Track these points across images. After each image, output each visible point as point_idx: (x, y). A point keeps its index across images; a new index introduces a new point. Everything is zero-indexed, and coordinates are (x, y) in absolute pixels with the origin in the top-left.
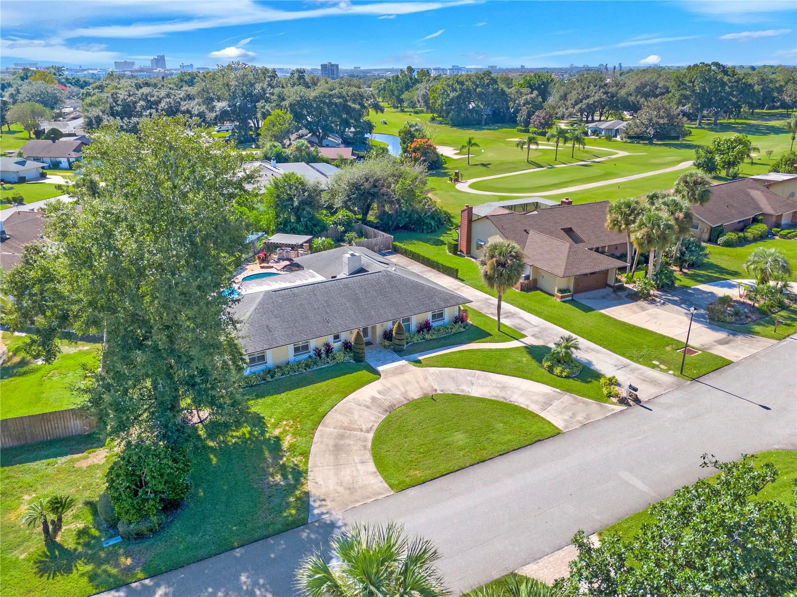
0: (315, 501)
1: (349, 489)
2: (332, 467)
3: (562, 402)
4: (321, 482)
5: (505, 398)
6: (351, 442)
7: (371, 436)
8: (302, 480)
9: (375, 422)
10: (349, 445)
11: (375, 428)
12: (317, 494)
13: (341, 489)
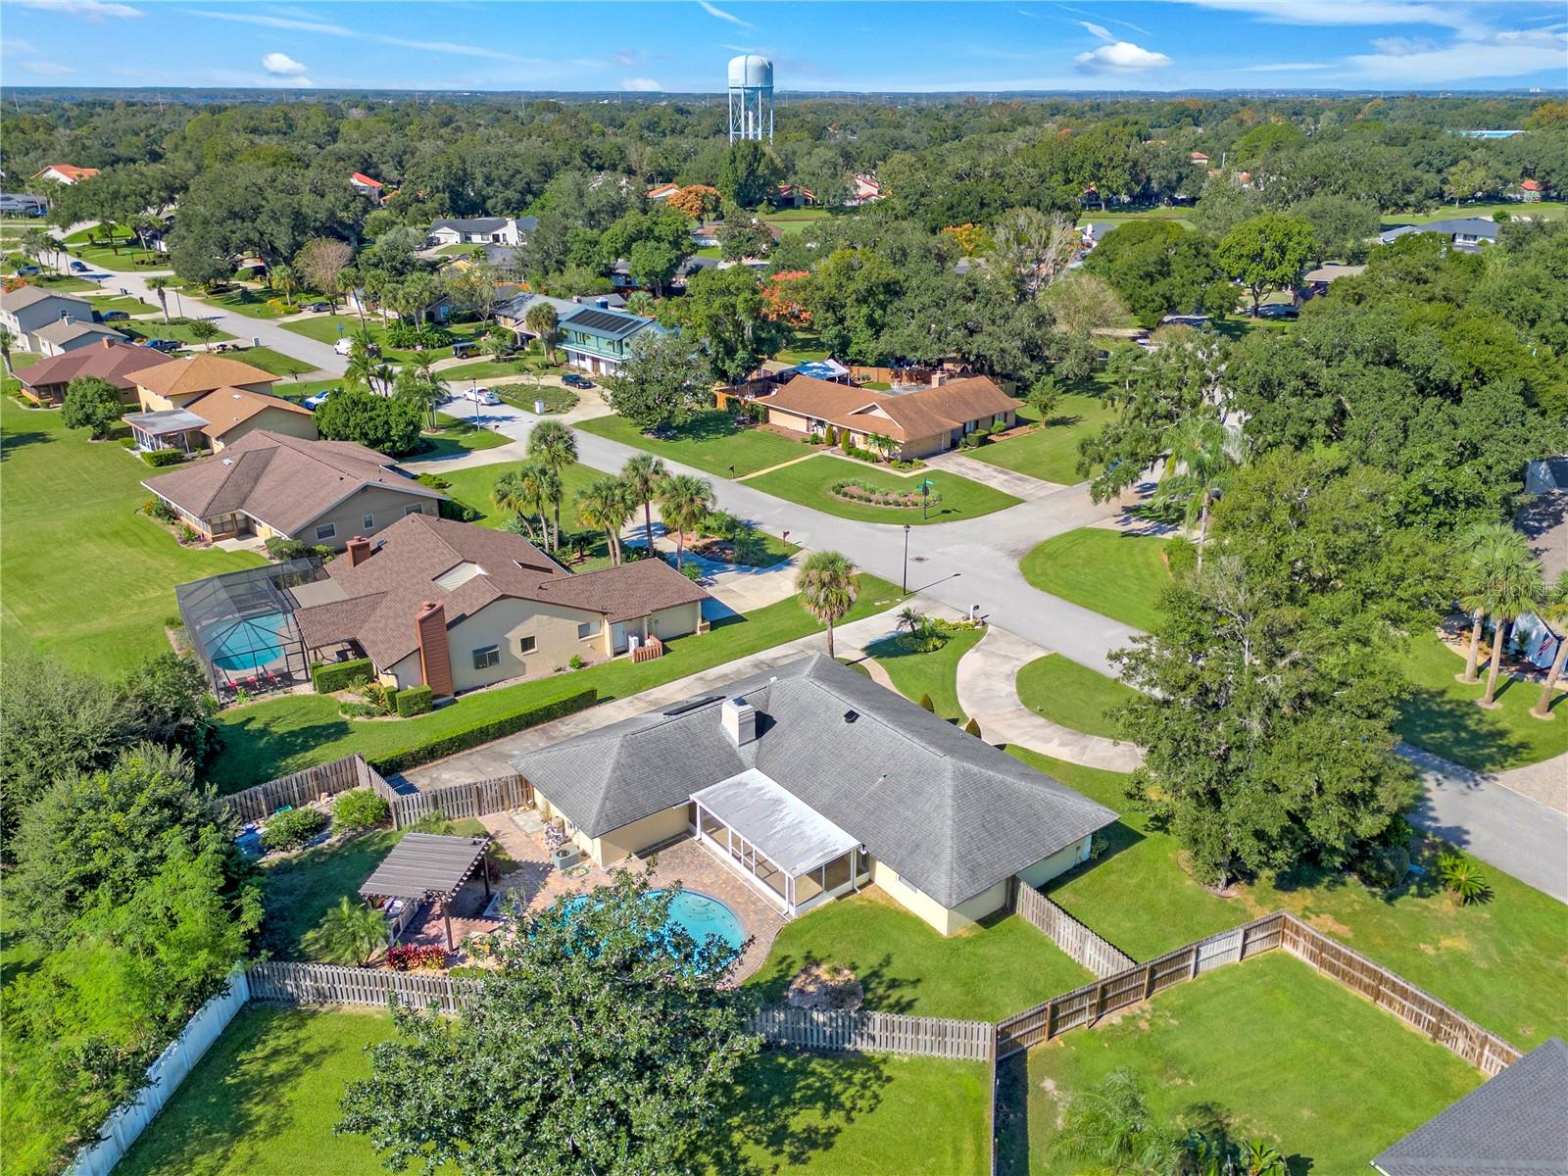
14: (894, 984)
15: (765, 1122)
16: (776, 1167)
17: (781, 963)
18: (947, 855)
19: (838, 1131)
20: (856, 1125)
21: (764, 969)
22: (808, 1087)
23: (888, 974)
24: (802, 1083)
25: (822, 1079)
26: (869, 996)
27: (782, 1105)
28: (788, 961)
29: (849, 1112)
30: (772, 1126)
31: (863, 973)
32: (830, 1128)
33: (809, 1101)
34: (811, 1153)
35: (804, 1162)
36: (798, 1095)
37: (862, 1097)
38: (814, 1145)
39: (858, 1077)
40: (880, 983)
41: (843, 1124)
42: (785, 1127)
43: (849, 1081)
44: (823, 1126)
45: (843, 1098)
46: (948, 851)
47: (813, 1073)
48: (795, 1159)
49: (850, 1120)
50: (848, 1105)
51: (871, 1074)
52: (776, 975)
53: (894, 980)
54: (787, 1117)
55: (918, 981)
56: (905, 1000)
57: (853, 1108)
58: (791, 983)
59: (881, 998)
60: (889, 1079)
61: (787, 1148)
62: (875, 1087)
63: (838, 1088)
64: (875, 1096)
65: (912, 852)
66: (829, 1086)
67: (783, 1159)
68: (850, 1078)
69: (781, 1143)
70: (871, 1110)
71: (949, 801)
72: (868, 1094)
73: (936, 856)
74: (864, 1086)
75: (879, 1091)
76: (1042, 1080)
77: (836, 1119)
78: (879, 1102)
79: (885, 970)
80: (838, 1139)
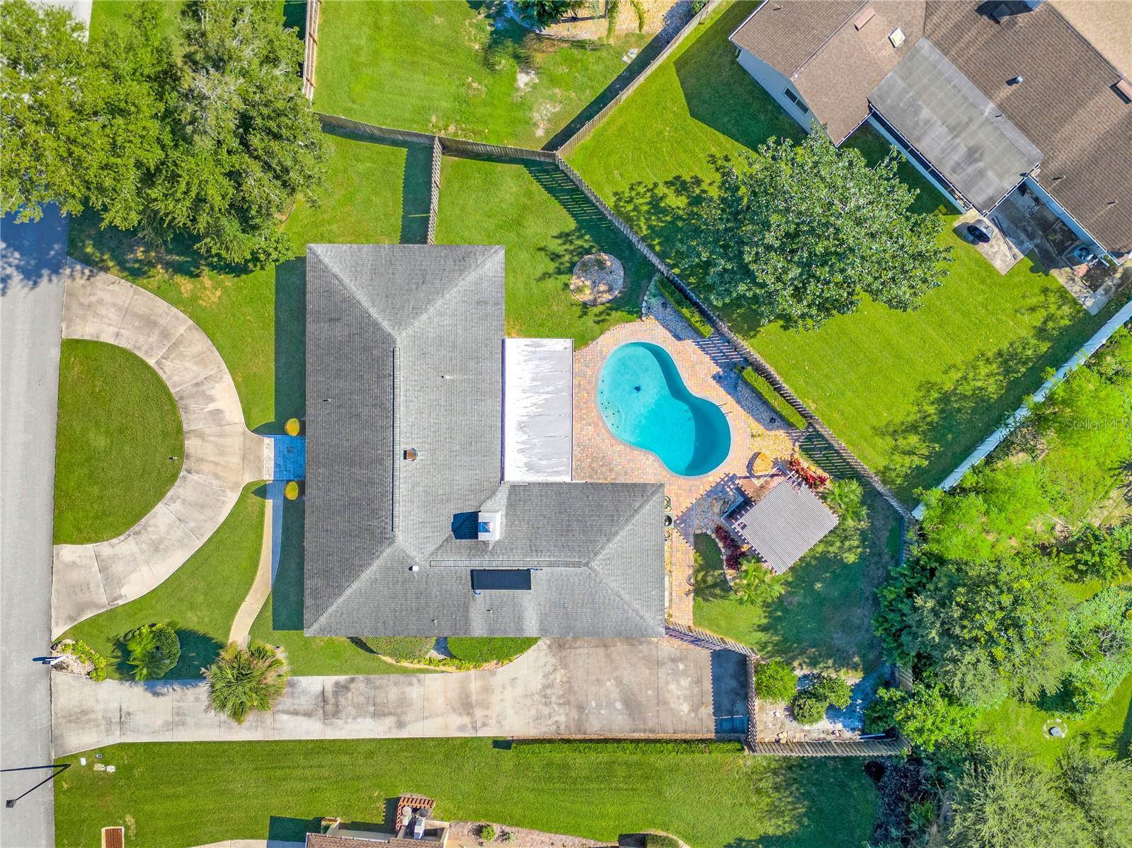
0: (91, 271)
1: (89, 306)
2: (126, 306)
3: (98, 586)
4: (111, 287)
5: (137, 533)
6: (151, 340)
7: (151, 362)
8: (125, 274)
9: (170, 378)
10: (149, 336)
11: (160, 372)
12: (98, 277)
13: (93, 299)
14: (555, 257)
15: (696, 214)
16: (710, 184)
17: (603, 321)
18: (471, 276)
19: (666, 183)
20: (655, 180)
21: (618, 322)
22: (659, 219)
23: (551, 267)
24: (660, 224)
25: (648, 220)
26: (576, 259)
27: (680, 218)
28: (597, 319)
29: (652, 190)
30: (695, 209)
31: (564, 278)
32: (668, 187)
33: (665, 211)
34: (688, 180)
35: (696, 177)
36: (668, 218)
37: (638, 194)
38: (684, 183)
39: (630, 207)
40: (561, 263)
41: (661, 185)
42: (690, 204)
43: (636, 209)
44: (670, 193)
45: (648, 200)
46: (468, 279)
47: (650, 227)
48: (698, 182)
49: (656, 185)
50: (649, 194)
51: (622, 204)
52: (613, 313)
53: (552, 260)
54: (684, 209)
55: (539, 249)
56: (560, 241)
57: (648, 190)
58: (610, 301)
59: (571, 252)
60: (616, 194)
61: (698, 191)
62: (627, 195)
63: (645, 208)
64: (632, 189)
65: (486, 303)
66: (648, 212)
67: (704, 186)
68: (634, 210)
69: (699, 196)
70: (640, 183)
71: (431, 310)
72: (633, 193)
73: (477, 284)
74: (630, 201)
75: (627, 190)
76: (540, 138)
77: (661, 190)
78: (633, 185)
79: (551, 271)
80: (670, 179)
